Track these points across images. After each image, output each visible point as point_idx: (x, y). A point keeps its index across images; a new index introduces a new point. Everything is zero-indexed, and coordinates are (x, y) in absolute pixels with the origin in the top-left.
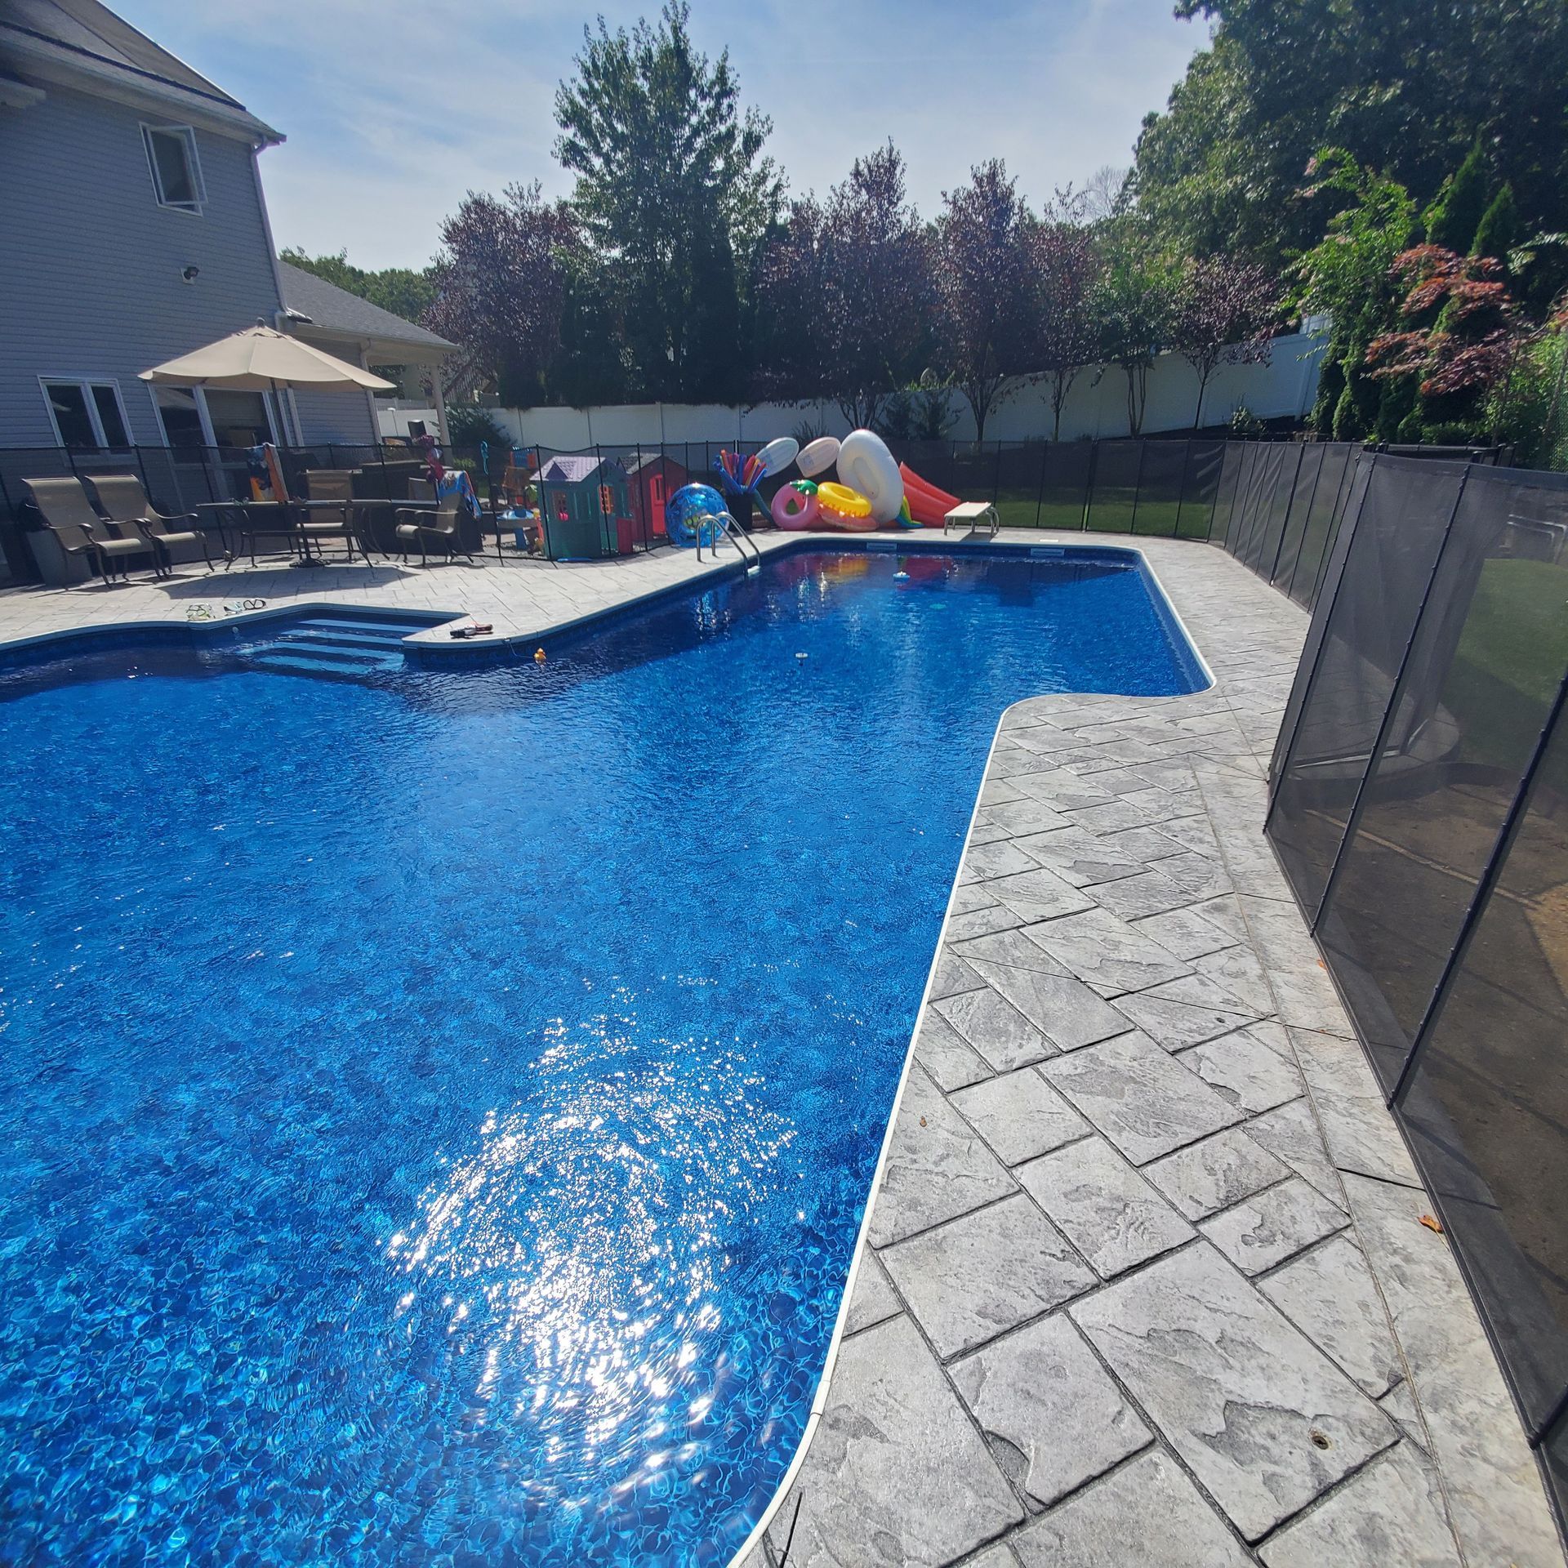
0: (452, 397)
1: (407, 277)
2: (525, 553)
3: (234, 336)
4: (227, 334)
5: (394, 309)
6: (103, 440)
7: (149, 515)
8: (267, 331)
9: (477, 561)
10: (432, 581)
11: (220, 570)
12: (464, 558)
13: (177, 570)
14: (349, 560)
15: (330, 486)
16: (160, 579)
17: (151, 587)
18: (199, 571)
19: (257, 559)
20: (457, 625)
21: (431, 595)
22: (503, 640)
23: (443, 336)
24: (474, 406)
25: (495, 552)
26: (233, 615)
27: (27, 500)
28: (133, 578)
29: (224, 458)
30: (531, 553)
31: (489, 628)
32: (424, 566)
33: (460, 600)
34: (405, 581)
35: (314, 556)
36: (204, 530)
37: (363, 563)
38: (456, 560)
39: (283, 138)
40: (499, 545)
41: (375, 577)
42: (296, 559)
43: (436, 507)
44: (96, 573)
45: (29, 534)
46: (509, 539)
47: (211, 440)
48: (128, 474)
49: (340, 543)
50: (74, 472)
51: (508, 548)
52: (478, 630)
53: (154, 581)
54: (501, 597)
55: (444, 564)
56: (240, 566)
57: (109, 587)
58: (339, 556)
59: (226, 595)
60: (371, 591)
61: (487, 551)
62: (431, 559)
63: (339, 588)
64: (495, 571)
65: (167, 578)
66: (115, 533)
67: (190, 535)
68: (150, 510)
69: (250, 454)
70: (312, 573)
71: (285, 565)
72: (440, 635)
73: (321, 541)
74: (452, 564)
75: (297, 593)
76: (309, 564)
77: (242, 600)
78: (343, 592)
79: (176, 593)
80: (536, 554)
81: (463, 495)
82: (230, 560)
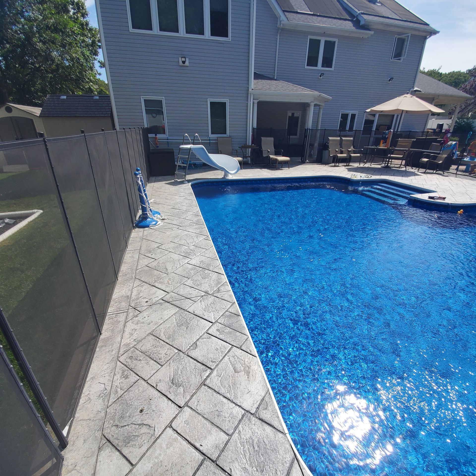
0: (459, 115)
1: (459, 74)
2: (467, 174)
3: (398, 98)
4: (396, 97)
5: (451, 85)
6: (348, 128)
7: (351, 149)
8: (409, 95)
9: (446, 174)
10: (426, 178)
11: (362, 165)
12: (441, 172)
13: (351, 164)
14: (399, 168)
15: (404, 144)
16: (346, 166)
17: (344, 167)
18: (356, 165)
19: (372, 163)
20: (432, 195)
21: (424, 183)
22: (448, 204)
23: (467, 93)
24: (468, 119)
25: (455, 172)
26: (362, 179)
27: (327, 142)
28: (340, 164)
29: (375, 134)
30: (470, 174)
31: (444, 198)
32: (424, 173)
33: (435, 186)
34: (416, 177)
35: (389, 165)
36: (362, 154)
37: (404, 169)
38: (437, 172)
39: (438, 32)
40: (457, 169)
41: (406, 174)
42: (383, 165)
43: (439, 154)
44: (333, 162)
45: (324, 151)
46: (463, 168)
47: (374, 129)
48: (351, 137)
49: (399, 162)
50: (340, 136)
51: (460, 171)
52: (440, 198)
53: (345, 166)
54: (452, 188)
55: (432, 173)
56: (367, 165)
57: (335, 166)
58: (396, 166)
59: (362, 172)
60: (404, 178)
61: (451, 171)
62: (428, 171)
63: (394, 175)
64: (452, 179)
65: (348, 166)
66: (342, 152)
67: (359, 155)
68: (352, 147)
69: (384, 133)
70: (387, 170)
71: (379, 166)
72: (424, 197)
73: (393, 161)
74: (435, 173)
75: (381, 175)
76: (387, 167)
77: (366, 175)
78: (395, 177)
79: (349, 170)
80: (472, 175)
81: (452, 150)
82: (365, 163)
